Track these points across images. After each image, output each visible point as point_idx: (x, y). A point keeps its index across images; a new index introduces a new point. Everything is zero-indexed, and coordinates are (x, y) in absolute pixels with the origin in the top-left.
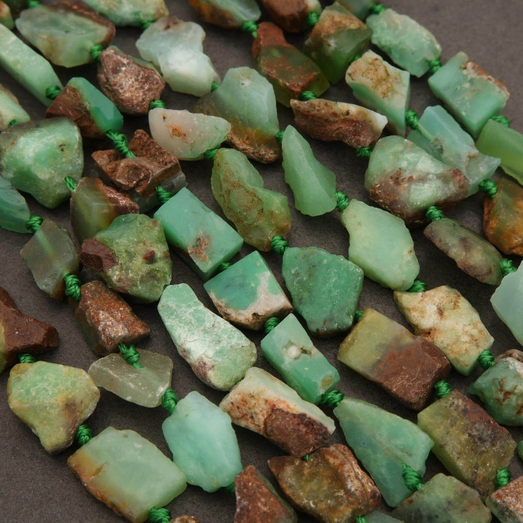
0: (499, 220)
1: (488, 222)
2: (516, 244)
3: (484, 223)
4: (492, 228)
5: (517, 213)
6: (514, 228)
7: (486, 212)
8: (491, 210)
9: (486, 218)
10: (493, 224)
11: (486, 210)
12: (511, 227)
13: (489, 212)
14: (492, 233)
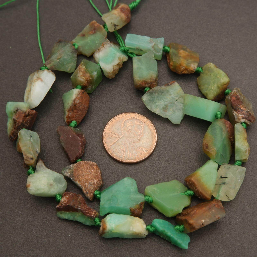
0: (173, 62)
1: (169, 63)
2: (183, 69)
3: (168, 64)
4: (172, 66)
5: (180, 56)
6: (180, 63)
7: (168, 59)
8: (170, 58)
9: (168, 61)
10: (171, 63)
11: (168, 58)
12: (179, 64)
13: (169, 59)
14: (172, 68)
